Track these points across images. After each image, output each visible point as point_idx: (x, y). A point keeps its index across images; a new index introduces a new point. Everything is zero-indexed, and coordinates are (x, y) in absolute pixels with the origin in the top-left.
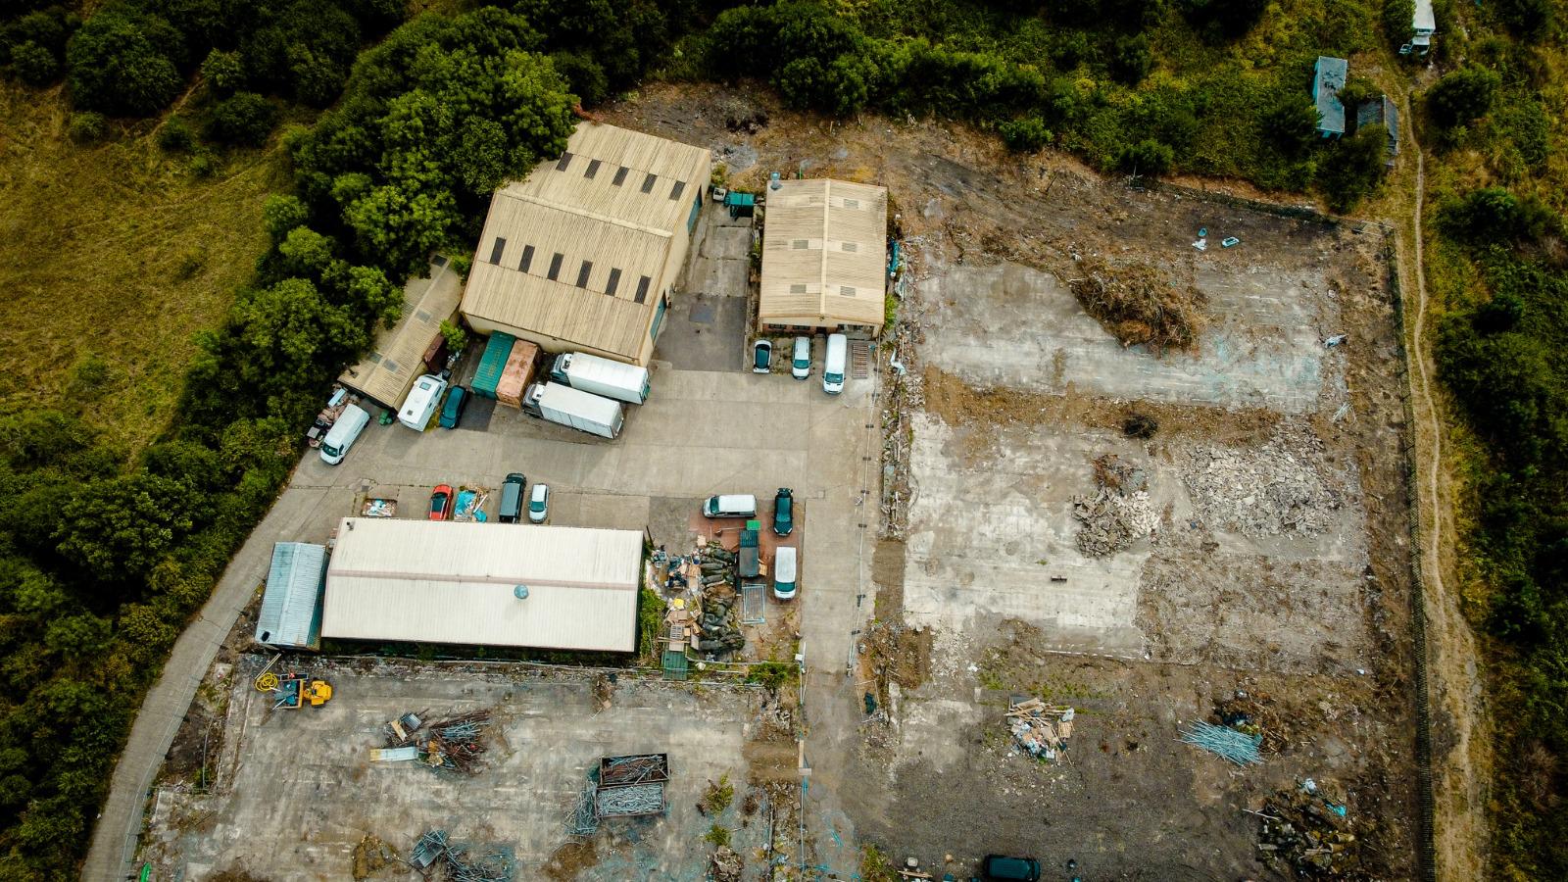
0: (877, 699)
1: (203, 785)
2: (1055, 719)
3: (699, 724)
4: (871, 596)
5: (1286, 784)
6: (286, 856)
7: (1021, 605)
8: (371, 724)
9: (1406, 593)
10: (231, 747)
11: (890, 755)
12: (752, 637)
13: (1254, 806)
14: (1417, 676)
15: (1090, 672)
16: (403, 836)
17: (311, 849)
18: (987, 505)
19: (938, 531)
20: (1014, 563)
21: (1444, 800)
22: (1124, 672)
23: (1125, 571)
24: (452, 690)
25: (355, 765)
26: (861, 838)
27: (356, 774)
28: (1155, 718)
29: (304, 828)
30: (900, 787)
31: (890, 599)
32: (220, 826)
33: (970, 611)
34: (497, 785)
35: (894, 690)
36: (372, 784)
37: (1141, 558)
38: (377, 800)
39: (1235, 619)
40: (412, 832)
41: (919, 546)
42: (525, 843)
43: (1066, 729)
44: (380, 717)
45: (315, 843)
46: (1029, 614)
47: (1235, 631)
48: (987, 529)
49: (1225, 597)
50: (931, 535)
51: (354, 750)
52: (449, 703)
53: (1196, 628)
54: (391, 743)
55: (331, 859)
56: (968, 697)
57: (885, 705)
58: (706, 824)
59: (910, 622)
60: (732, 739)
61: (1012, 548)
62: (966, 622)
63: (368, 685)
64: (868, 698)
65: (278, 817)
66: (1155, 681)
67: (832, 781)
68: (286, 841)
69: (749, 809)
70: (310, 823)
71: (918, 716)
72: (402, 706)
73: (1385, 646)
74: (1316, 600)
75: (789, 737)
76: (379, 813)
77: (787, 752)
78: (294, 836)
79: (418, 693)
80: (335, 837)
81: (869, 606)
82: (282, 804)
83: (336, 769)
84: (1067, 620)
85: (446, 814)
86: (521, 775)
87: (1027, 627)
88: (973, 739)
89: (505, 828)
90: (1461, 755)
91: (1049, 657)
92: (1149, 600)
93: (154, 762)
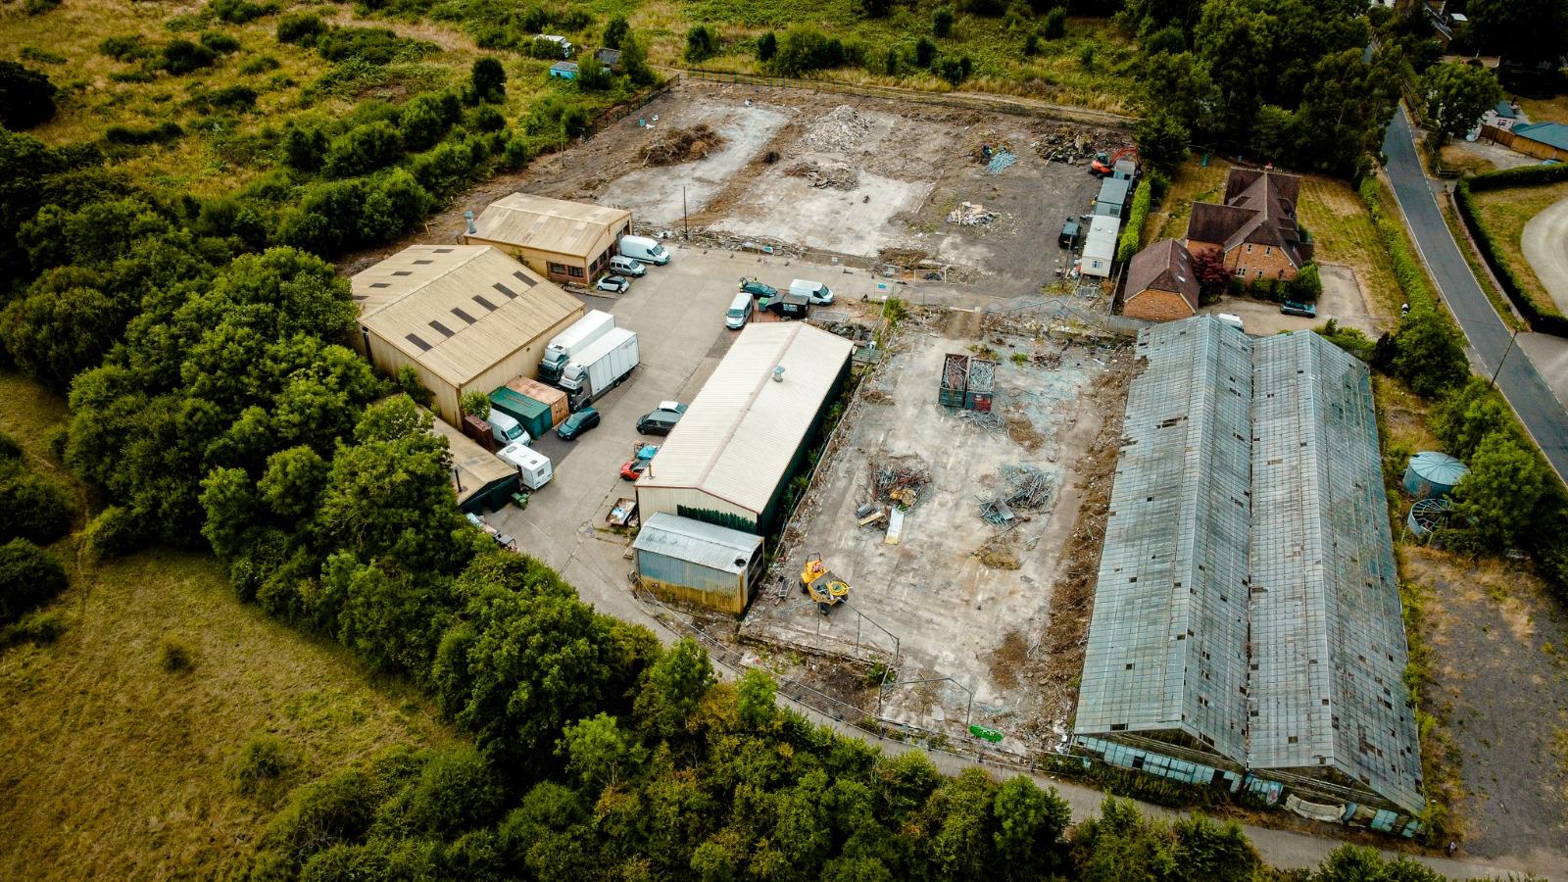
0: (929, 272)
2: (968, 209)
4: (846, 268)
5: (1031, 151)
6: (983, 618)
7: (879, 216)
8: (857, 539)
10: (849, 650)
11: (976, 272)
12: (857, 320)
13: (1043, 162)
14: (977, 108)
15: (938, 198)
16: (980, 530)
17: (980, 598)
18: (798, 215)
19: (808, 235)
20: (847, 213)
21: (1054, 113)
22: (942, 189)
23: (871, 180)
24: (841, 484)
25: (897, 556)
26: (1036, 293)
27: (908, 556)
28: (977, 181)
29: (955, 600)
30: (1001, 271)
31: (852, 261)
32: (937, 668)
33: (875, 233)
34: (945, 467)
35: (926, 263)
36: (921, 546)
37: (864, 174)
38: (939, 545)
39: (919, 155)
40: (978, 525)
41: (816, 243)
42: (1004, 458)
43: (976, 206)
44: (853, 532)
45: (973, 594)
46: (888, 214)
47: (927, 156)
48: (816, 218)
49: (903, 155)
50: (810, 237)
51: (881, 555)
52: (854, 486)
53: (920, 166)
54: (882, 526)
55: (993, 584)
56: (941, 238)
57: (935, 268)
59: (874, 254)
60: (941, 340)
61: (835, 212)
62: (883, 235)
63: (816, 539)
65: (936, 619)
66: (951, 181)
67: (988, 299)
68: (967, 616)
69: (1000, 342)
70: (952, 596)
71: (949, 256)
72: (846, 515)
73: (954, 118)
74: (916, 132)
75: (947, 314)
76: (953, 545)
77: (959, 317)
78: (962, 609)
79: (836, 507)
80: (971, 579)
81: (854, 270)
82: (924, 614)
83: (898, 570)
84: (898, 203)
85: (964, 502)
86: (939, 452)
88: (973, 240)
90: (1027, 104)
91: (922, 211)
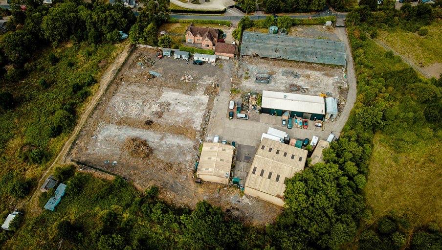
1: (340, 88)
2: (185, 79)
3: (250, 87)
4: (215, 101)
5: (147, 68)
6: (321, 78)
7: (185, 97)
9: (109, 90)
10: (336, 91)
11: (215, 78)
12: (239, 97)
13: (153, 66)
14: (114, 78)
15: (175, 86)
16: (301, 78)
18: (187, 112)
19: (199, 109)
20: (184, 103)
21: (120, 64)
22: (169, 85)
23: (162, 99)
25: (313, 87)
26: (222, 70)
28: (166, 78)
29: (320, 81)
30: (214, 74)
31: (211, 100)
32: (335, 82)
33: (196, 97)
34: (286, 83)
35: (213, 86)
37: (159, 101)
38: (308, 83)
39: (144, 91)
41: (204, 107)
42: (280, 76)
43: (183, 78)
45: (317, 79)
46: (184, 95)
47: (145, 89)
48: (189, 108)
49: (144, 94)
50: (200, 109)
53: (152, 91)
54: (307, 89)
55: (314, 77)
56: (200, 84)
57: (215, 84)
58: (249, 75)
59: (208, 96)
60: (244, 84)
61: (185, 105)
62: (197, 95)
64: (218, 86)
65: (325, 82)
66: (164, 84)
67: (227, 77)
69: (241, 76)
71: (210, 82)
73: (117, 84)
74: (126, 92)
75: (233, 83)
76: (307, 81)
77: (234, 81)
80: (314, 79)
81: (215, 99)
82: (324, 84)
83: (316, 87)
84: (177, 94)
85: (295, 80)
86: (282, 83)
87: (185, 94)
88: (200, 79)
89: (285, 78)
90: (114, 68)
91: (182, 89)
92: (160, 95)
93: (350, 91)
